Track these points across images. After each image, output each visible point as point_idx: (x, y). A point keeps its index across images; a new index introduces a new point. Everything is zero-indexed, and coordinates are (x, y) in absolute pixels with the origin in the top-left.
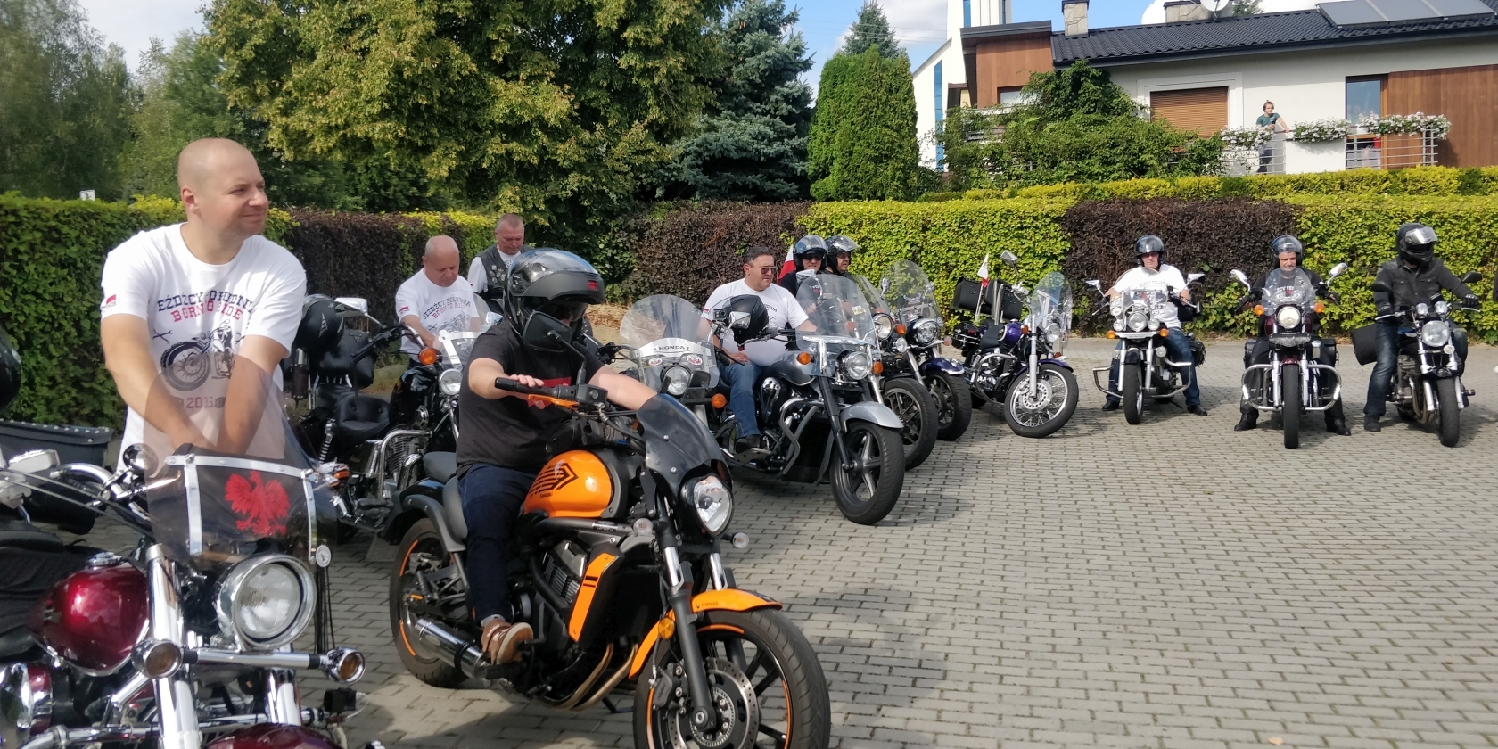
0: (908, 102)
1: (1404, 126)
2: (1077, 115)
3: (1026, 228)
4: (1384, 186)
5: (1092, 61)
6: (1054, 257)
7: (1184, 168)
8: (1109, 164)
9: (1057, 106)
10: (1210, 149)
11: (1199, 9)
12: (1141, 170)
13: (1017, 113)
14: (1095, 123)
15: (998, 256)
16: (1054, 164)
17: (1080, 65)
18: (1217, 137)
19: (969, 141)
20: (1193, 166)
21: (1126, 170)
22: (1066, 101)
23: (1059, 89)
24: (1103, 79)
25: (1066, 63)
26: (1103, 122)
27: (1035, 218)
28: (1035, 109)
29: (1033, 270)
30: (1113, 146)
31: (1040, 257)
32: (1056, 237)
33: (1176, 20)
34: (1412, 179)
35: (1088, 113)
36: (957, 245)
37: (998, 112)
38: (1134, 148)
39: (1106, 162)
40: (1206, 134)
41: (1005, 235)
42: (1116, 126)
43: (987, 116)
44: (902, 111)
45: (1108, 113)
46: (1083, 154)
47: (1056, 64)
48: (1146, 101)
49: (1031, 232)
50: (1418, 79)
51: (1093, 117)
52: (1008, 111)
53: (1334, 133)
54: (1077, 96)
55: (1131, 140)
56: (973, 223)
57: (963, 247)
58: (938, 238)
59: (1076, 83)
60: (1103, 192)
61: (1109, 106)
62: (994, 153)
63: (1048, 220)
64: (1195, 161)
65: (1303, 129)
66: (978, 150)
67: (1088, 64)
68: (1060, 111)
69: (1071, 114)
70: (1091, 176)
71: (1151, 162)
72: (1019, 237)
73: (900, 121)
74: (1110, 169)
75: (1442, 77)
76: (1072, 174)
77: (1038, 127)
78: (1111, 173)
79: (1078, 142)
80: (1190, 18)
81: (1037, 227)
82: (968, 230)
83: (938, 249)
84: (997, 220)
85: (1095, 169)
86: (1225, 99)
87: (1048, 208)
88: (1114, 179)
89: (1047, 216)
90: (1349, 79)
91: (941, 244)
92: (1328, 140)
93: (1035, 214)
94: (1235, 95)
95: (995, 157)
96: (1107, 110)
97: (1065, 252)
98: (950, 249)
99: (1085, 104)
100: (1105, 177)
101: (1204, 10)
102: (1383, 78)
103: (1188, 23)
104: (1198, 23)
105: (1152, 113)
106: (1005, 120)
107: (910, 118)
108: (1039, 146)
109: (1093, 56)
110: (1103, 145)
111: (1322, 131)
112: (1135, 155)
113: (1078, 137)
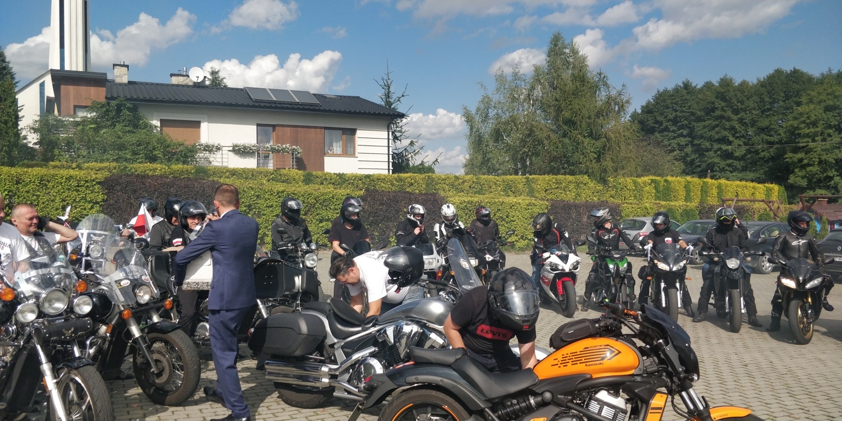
0: (12, 108)
1: (282, 150)
2: (118, 127)
3: (81, 186)
4: (271, 177)
5: (128, 100)
6: (97, 203)
7: (177, 160)
8: (136, 154)
9: (108, 120)
10: (190, 151)
11: (188, 80)
12: (153, 159)
13: (84, 121)
14: (129, 132)
15: (63, 200)
16: (105, 151)
17: (121, 101)
18: (194, 146)
19: (53, 133)
20: (182, 159)
21: (145, 158)
22: (113, 118)
23: (109, 112)
24: (134, 109)
25: (113, 98)
26: (133, 132)
27: (87, 181)
28: (93, 121)
29: (85, 209)
30: (139, 145)
31: (89, 202)
32: (98, 192)
33: (177, 83)
34: (284, 174)
35: (125, 126)
36: (38, 193)
37: (72, 119)
38: (150, 148)
40: (188, 143)
41: (69, 189)
42: (141, 135)
43: (65, 121)
44: (8, 112)
45: (137, 128)
46: (122, 147)
47: (107, 98)
48: (158, 123)
49: (84, 188)
50: (288, 129)
51: (128, 129)
52: (78, 119)
53: (251, 149)
54: (119, 117)
55: (149, 143)
56: (48, 181)
57: (42, 194)
58: (27, 189)
59: (119, 109)
60: (131, 169)
61: (136, 124)
62: (68, 142)
63: (94, 183)
64: (182, 157)
65: (236, 146)
66: (59, 139)
67: (125, 101)
68: (109, 123)
69: (115, 125)
70: (126, 160)
71: (159, 155)
72: (77, 191)
73: (6, 118)
74: (137, 157)
75: (299, 129)
76: (115, 158)
77: (97, 130)
78: (137, 159)
79: (119, 142)
80: (184, 83)
81: (87, 186)
82: (46, 185)
83: (26, 195)
84: (64, 180)
85: (129, 156)
86: (199, 127)
87: (94, 176)
88: (139, 163)
89: (94, 181)
90: (258, 125)
91: (28, 192)
92: (248, 153)
93: (87, 179)
94: (204, 126)
96: (136, 126)
97: (103, 200)
98: (34, 195)
99: (124, 121)
100: (134, 161)
101: (191, 81)
102: (274, 126)
103: (183, 86)
104: (188, 86)
105: (161, 130)
106: (77, 124)
107: (13, 117)
108: (96, 141)
109: (129, 97)
110: (133, 144)
111: (245, 147)
112: (150, 151)
113: (119, 138)
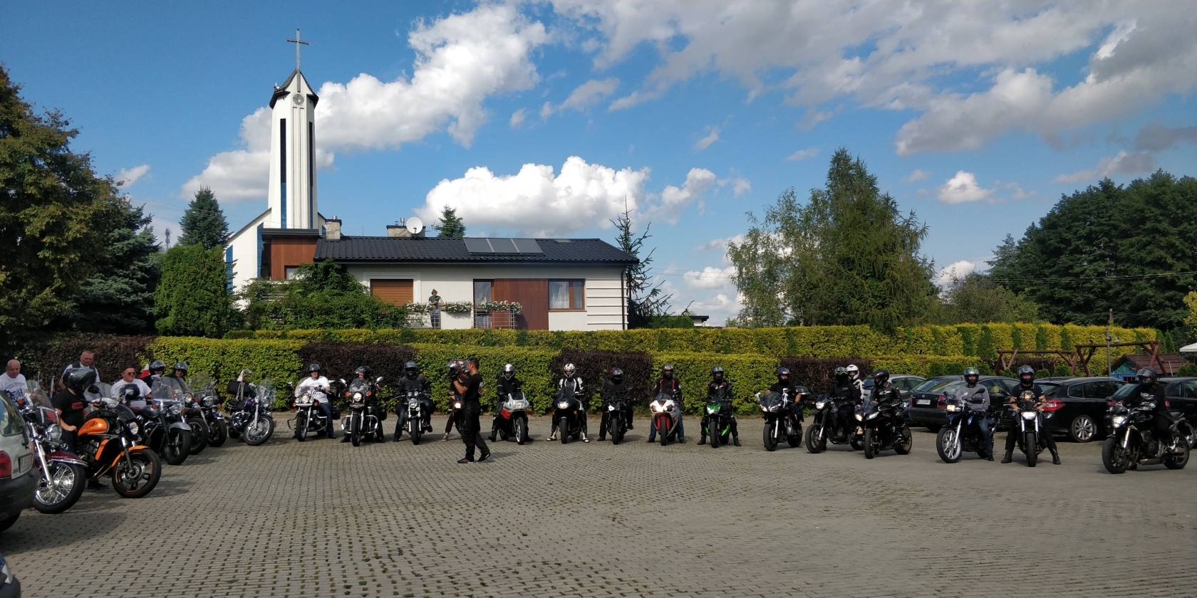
0: (221, 277)
1: (499, 307)
2: (327, 290)
3: (280, 355)
4: (482, 338)
5: (336, 260)
6: (294, 371)
7: (387, 323)
8: (344, 318)
9: (316, 283)
10: (401, 313)
11: (406, 232)
12: (360, 324)
13: (292, 285)
14: (337, 294)
15: (264, 369)
16: (312, 316)
17: (329, 262)
18: (405, 307)
19: (262, 299)
20: (391, 321)
21: (353, 322)
22: (321, 281)
23: (317, 274)
24: (342, 271)
25: (321, 260)
26: (341, 295)
27: (285, 351)
28: (302, 284)
29: (283, 377)
30: (347, 309)
31: (287, 370)
32: (295, 361)
33: (393, 236)
34: (495, 335)
35: (333, 288)
36: (241, 363)
37: (280, 283)
38: (358, 310)
39: (342, 317)
40: (399, 304)
41: (268, 359)
42: (349, 297)
43: (274, 285)
44: (217, 282)
45: (346, 289)
46: (328, 312)
47: (315, 260)
48: (366, 283)
49: (282, 357)
50: (508, 282)
51: (336, 291)
52: (287, 283)
53: (465, 308)
54: (327, 279)
55: (357, 306)
56: (250, 352)
57: (244, 364)
58: (231, 359)
59: (326, 271)
60: (336, 335)
61: (345, 285)
62: (276, 308)
63: (291, 352)
64: (393, 319)
65: (450, 305)
66: (266, 305)
67: (333, 262)
68: (318, 286)
69: (324, 288)
70: (333, 325)
71: (367, 319)
72: (276, 360)
73: (216, 287)
74: (344, 321)
75: (520, 283)
76: (322, 323)
77: (304, 294)
78: (345, 324)
79: (326, 306)
80: (401, 235)
81: (285, 355)
82: (248, 355)
83: (230, 365)
84: (264, 350)
85: (336, 321)
86: (412, 286)
87: (291, 345)
88: (347, 328)
89: (291, 349)
90: (475, 281)
91: (232, 362)
92: (462, 312)
93: (285, 348)
94: (417, 284)
95: (276, 310)
96: (344, 288)
97: (300, 369)
98: (237, 365)
99: (332, 283)
100: (341, 326)
101: (409, 232)
102: (492, 281)
103: (400, 238)
104: (406, 239)
105: (371, 291)
106: (285, 288)
107: (222, 286)
108: (303, 306)
109: (337, 257)
110: (340, 308)
111: (458, 306)
112: (358, 314)
113: (326, 302)
